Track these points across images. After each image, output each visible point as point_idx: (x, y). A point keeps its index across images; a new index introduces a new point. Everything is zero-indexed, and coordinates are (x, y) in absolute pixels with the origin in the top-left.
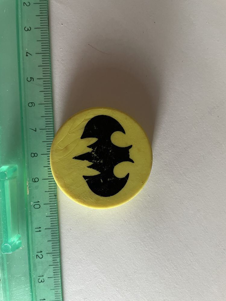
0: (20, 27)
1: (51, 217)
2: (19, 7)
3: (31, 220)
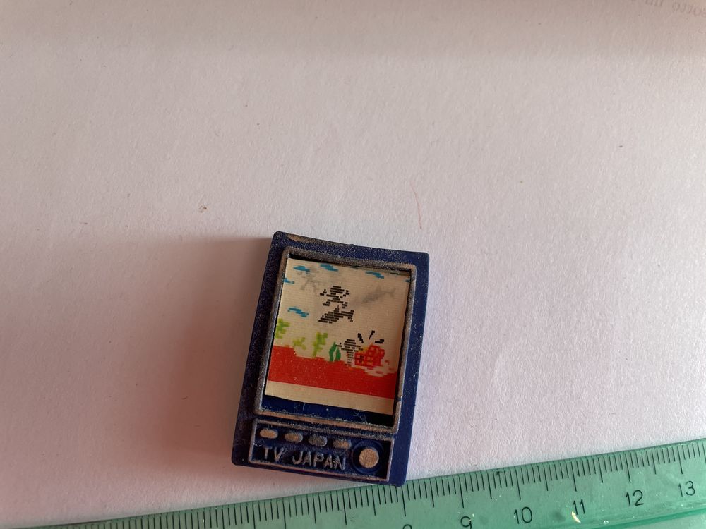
1: (548, 478)
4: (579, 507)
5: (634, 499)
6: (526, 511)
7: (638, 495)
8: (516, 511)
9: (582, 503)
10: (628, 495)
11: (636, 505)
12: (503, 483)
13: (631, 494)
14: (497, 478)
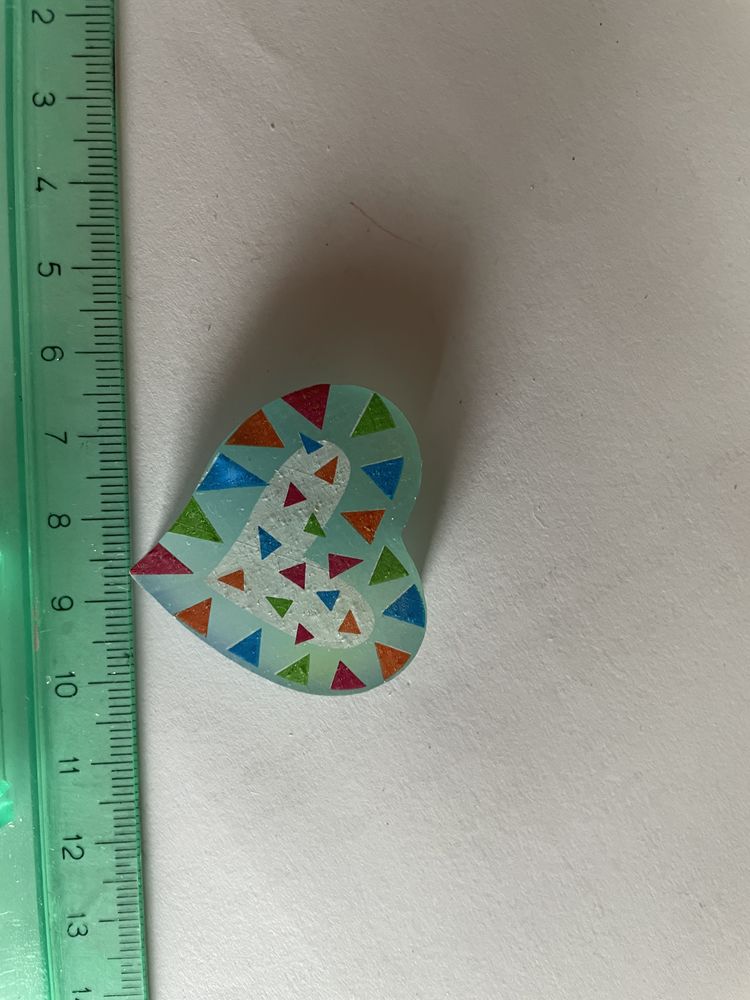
0: (18, 92)
1: (113, 727)
2: (18, 25)
3: (47, 732)
4: (69, 766)
5: (72, 845)
6: (70, 690)
7: (77, 852)
8: (72, 675)
9: (75, 770)
10: (79, 838)
11: (64, 851)
13: (79, 842)
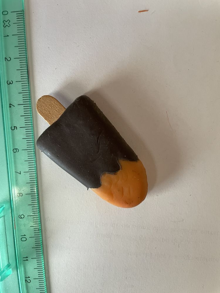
4: (25, 259)
5: (28, 279)
6: (25, 239)
7: (29, 281)
8: (25, 235)
9: (27, 260)
10: (29, 277)
11: (25, 280)
12: (35, 232)
13: (29, 278)
14: (37, 229)
